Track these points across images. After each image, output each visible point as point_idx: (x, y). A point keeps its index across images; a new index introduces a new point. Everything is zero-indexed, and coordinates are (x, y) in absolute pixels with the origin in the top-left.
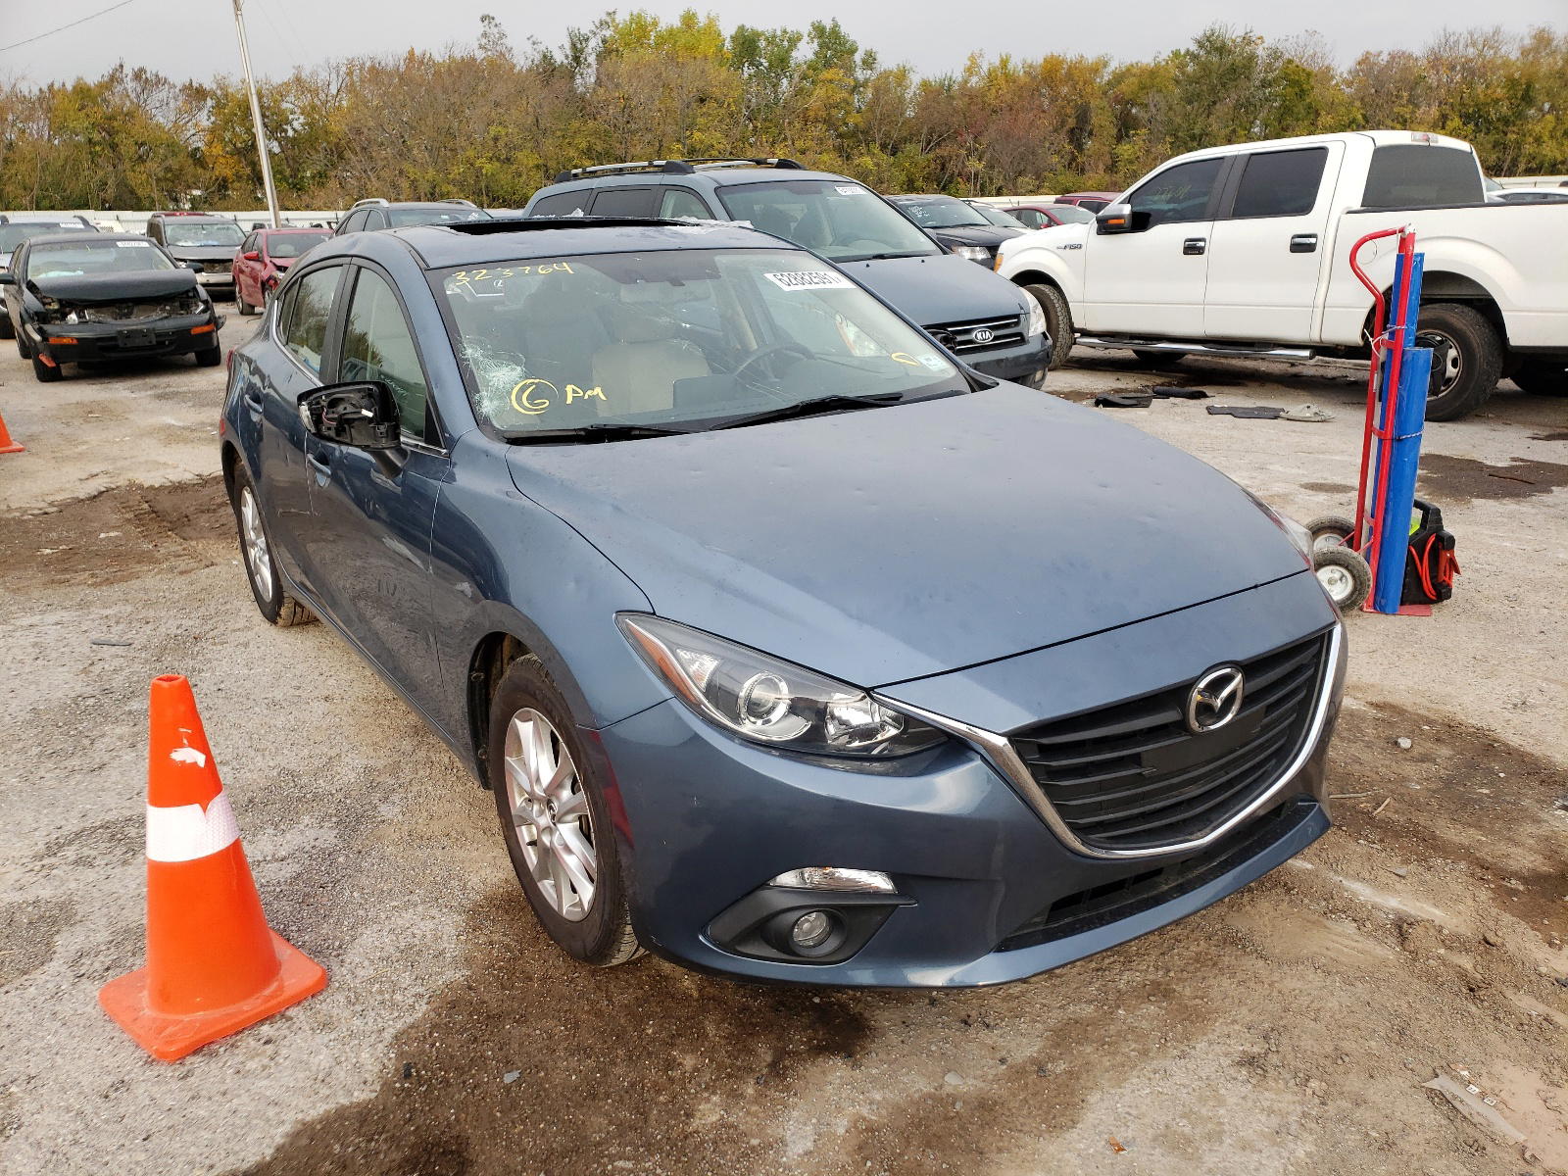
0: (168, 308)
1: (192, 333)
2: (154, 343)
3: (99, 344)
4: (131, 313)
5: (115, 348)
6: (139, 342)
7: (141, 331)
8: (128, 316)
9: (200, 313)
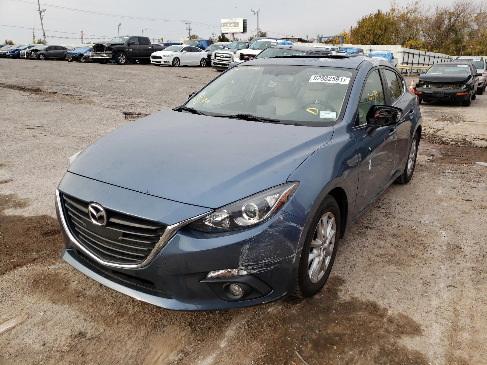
0: (454, 86)
1: (457, 94)
2: (443, 96)
3: (427, 95)
4: (443, 87)
5: (431, 97)
6: (439, 95)
7: (440, 92)
8: (442, 87)
9: (464, 89)
